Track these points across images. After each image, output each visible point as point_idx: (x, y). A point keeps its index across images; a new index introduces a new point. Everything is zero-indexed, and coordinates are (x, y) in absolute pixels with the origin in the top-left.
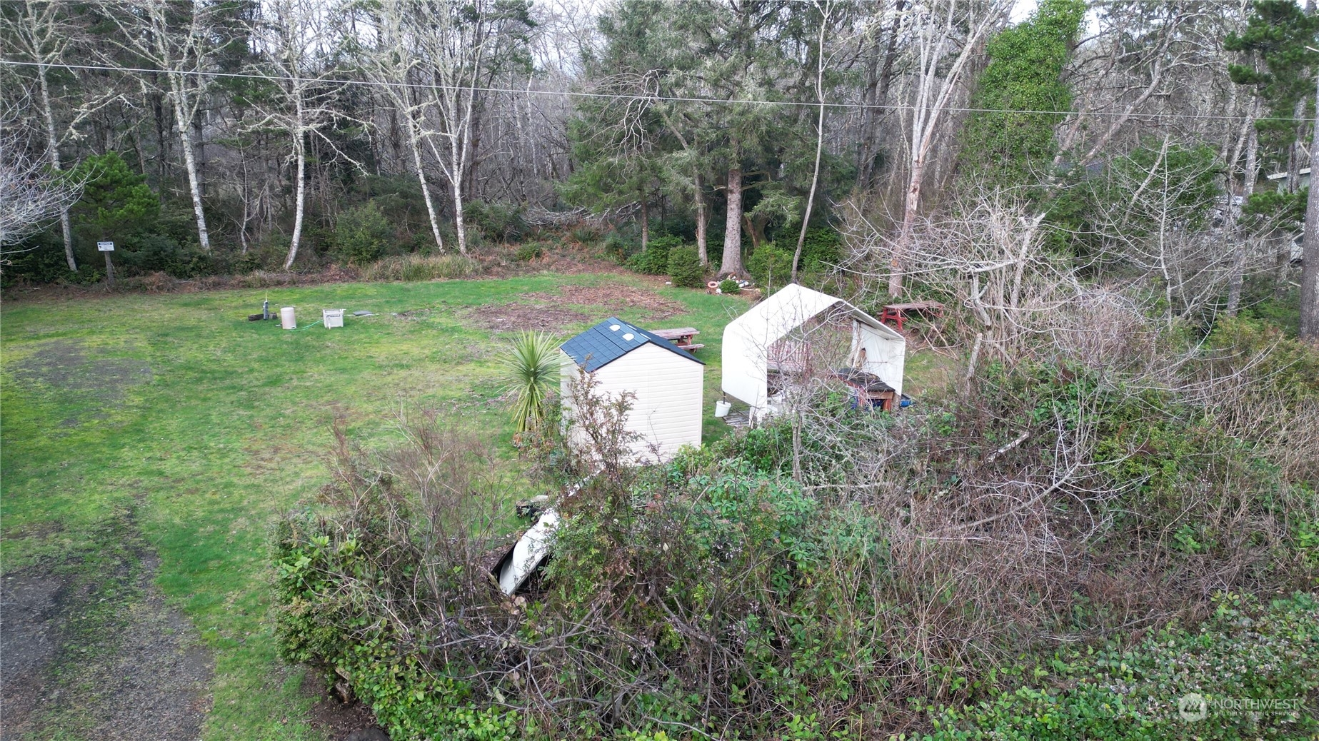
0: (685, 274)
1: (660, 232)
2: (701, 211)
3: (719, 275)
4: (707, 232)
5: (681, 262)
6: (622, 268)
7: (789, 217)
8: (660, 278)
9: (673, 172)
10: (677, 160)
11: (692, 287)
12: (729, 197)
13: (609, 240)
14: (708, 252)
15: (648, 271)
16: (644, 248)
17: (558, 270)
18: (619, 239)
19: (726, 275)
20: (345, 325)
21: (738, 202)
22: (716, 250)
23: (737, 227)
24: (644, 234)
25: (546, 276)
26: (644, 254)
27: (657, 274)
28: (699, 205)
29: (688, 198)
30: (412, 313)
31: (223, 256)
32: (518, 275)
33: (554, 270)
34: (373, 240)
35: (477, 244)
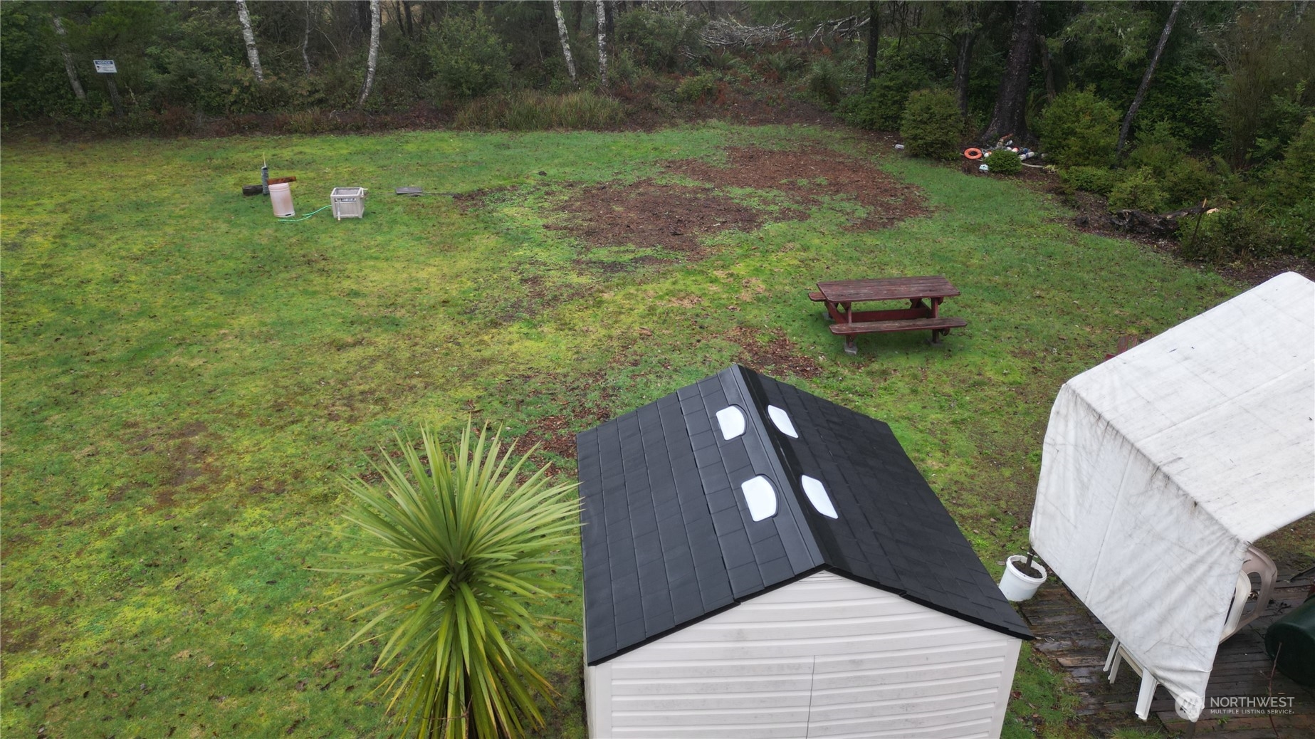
0: (929, 138)
3: (984, 138)
5: (926, 117)
6: (829, 117)
7: (1128, 53)
8: (888, 136)
11: (940, 157)
13: (817, 71)
14: (968, 97)
15: (869, 126)
17: (734, 116)
19: (996, 139)
20: (365, 215)
22: (983, 94)
25: (715, 130)
26: (864, 97)
27: (883, 131)
30: (484, 194)
31: (279, 84)
32: (674, 125)
33: (729, 117)
34: (476, 67)
35: (625, 75)
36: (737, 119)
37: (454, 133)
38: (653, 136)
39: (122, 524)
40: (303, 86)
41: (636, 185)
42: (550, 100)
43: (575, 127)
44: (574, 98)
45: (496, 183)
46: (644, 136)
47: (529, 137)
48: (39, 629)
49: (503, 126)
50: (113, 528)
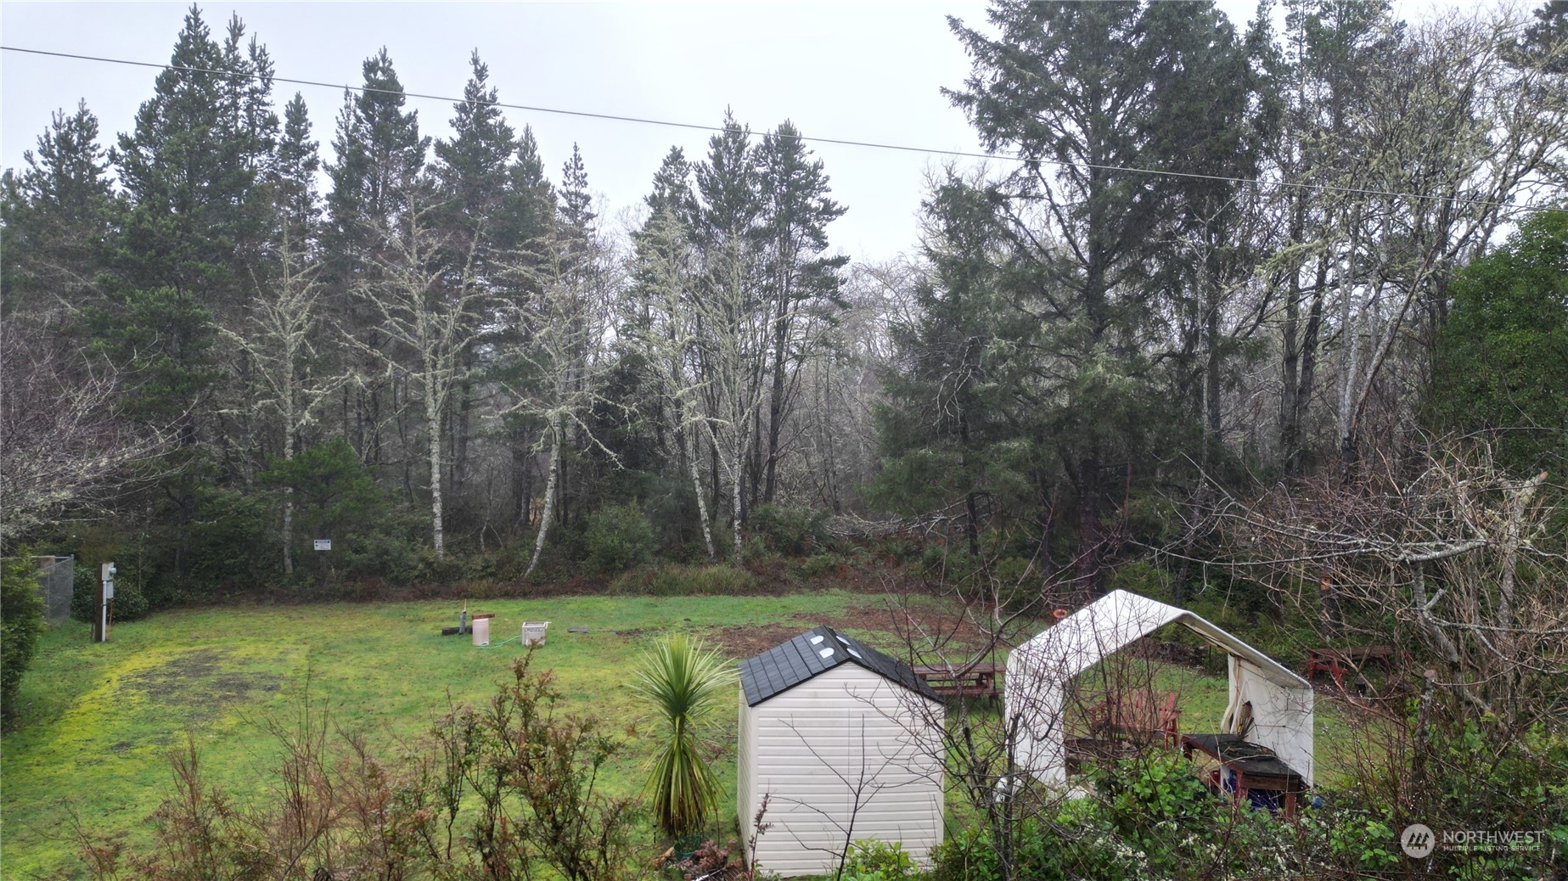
5: (1011, 580)
13: (928, 554)
17: (855, 588)
18: (940, 553)
25: (837, 595)
30: (640, 632)
31: (456, 562)
32: (800, 593)
33: (849, 587)
34: (629, 545)
35: (757, 554)
36: (857, 589)
37: (608, 597)
38: (782, 599)
40: (478, 562)
41: (768, 627)
42: (691, 571)
43: (713, 593)
44: (713, 570)
45: (649, 625)
46: (772, 598)
47: (673, 600)
49: (651, 593)
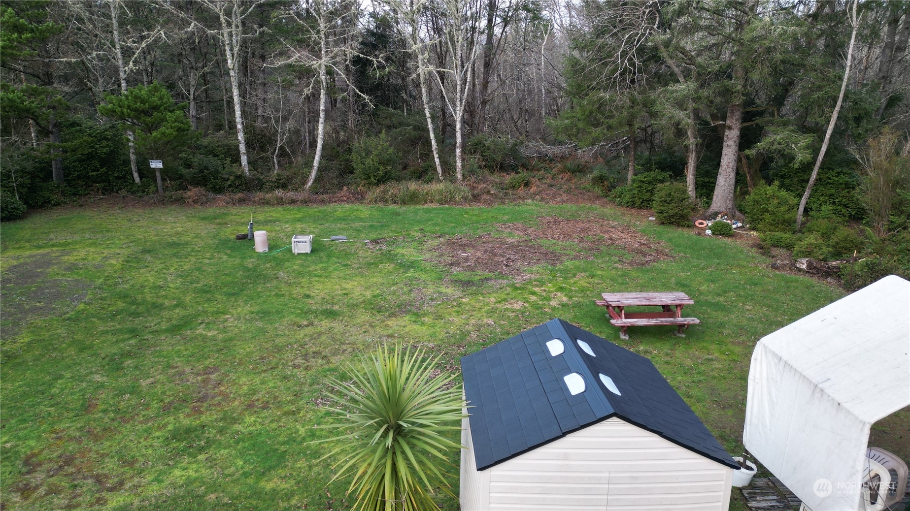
0: (671, 212)
1: (647, 166)
2: (692, 147)
3: (708, 214)
4: (697, 168)
5: (669, 199)
6: (605, 200)
7: (800, 157)
8: (644, 212)
9: (668, 105)
10: (672, 92)
11: (679, 225)
12: (727, 133)
13: (596, 173)
14: (696, 188)
15: (631, 205)
16: (629, 182)
17: (542, 199)
18: (605, 172)
19: (716, 214)
21: (736, 138)
22: (706, 187)
23: (733, 164)
24: (631, 168)
25: (530, 206)
26: (628, 188)
27: (640, 208)
28: (691, 141)
29: (680, 133)
30: (385, 241)
31: (257, 176)
32: (503, 203)
33: (539, 199)
34: (380, 166)
35: (472, 172)
36: (544, 200)
37: (365, 205)
38: (491, 208)
39: (170, 423)
40: (273, 176)
41: (481, 237)
44: (440, 186)
45: (393, 235)
47: (412, 209)
48: (124, 479)
50: (166, 425)
